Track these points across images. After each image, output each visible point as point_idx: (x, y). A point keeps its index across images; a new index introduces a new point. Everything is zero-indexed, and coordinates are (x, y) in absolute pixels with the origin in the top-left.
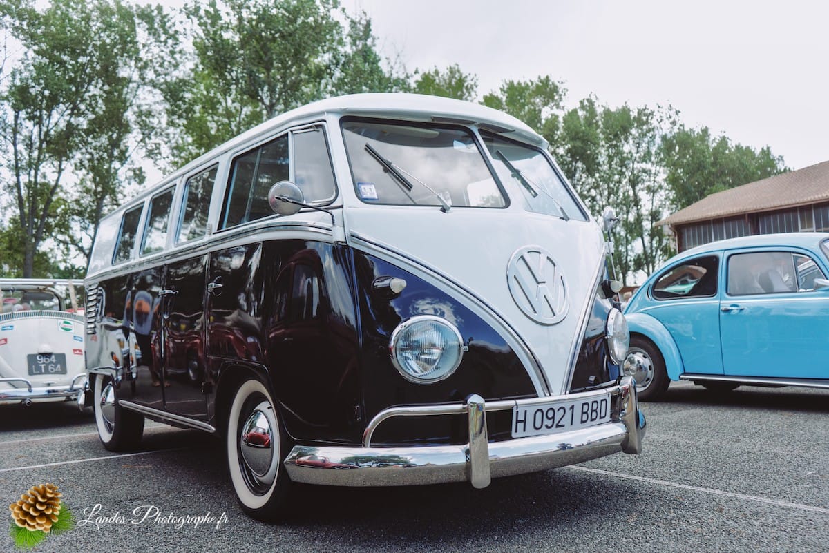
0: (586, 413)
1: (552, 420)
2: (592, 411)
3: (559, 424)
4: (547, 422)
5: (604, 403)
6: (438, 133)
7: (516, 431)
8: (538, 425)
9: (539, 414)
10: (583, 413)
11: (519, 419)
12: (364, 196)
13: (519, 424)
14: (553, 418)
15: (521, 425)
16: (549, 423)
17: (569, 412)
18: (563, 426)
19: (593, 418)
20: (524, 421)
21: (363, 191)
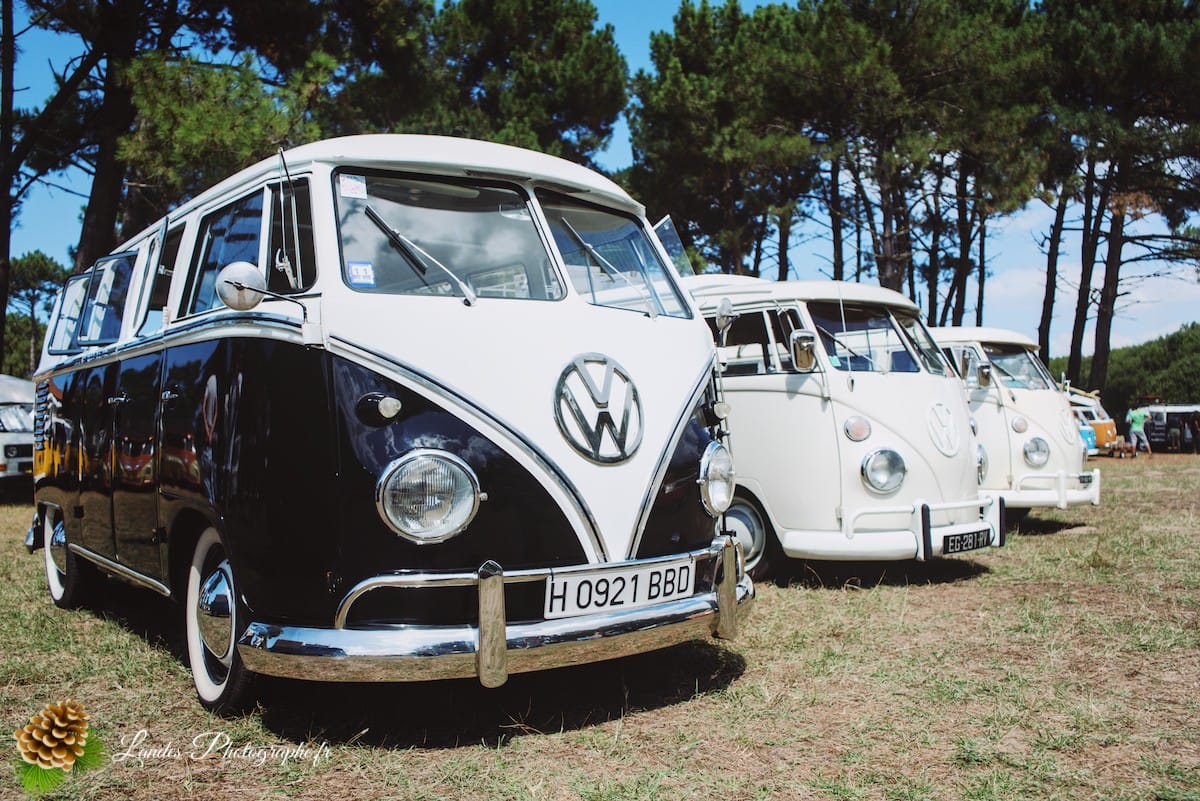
0: (657, 585)
1: (604, 595)
2: (666, 583)
3: (616, 601)
4: (596, 597)
5: (684, 572)
6: (477, 193)
7: (551, 611)
8: (583, 602)
9: (585, 588)
10: (651, 585)
11: (555, 594)
12: (355, 281)
13: (555, 601)
14: (606, 592)
15: (558, 603)
16: (601, 599)
17: (630, 585)
18: (622, 603)
19: (667, 591)
20: (563, 597)
21: (355, 273)
